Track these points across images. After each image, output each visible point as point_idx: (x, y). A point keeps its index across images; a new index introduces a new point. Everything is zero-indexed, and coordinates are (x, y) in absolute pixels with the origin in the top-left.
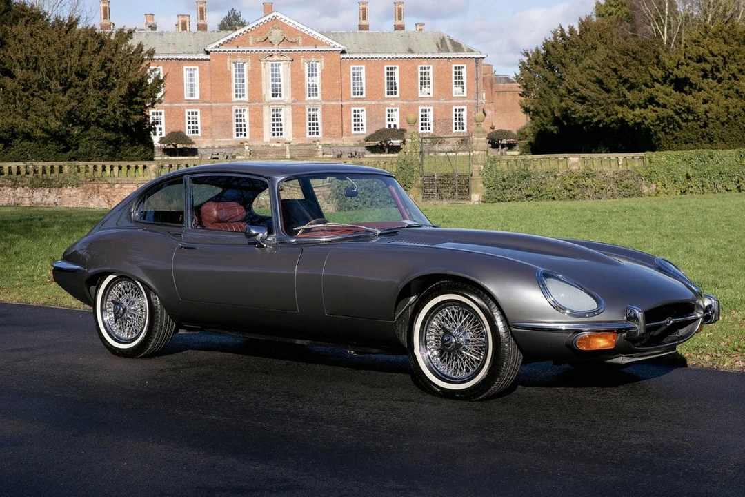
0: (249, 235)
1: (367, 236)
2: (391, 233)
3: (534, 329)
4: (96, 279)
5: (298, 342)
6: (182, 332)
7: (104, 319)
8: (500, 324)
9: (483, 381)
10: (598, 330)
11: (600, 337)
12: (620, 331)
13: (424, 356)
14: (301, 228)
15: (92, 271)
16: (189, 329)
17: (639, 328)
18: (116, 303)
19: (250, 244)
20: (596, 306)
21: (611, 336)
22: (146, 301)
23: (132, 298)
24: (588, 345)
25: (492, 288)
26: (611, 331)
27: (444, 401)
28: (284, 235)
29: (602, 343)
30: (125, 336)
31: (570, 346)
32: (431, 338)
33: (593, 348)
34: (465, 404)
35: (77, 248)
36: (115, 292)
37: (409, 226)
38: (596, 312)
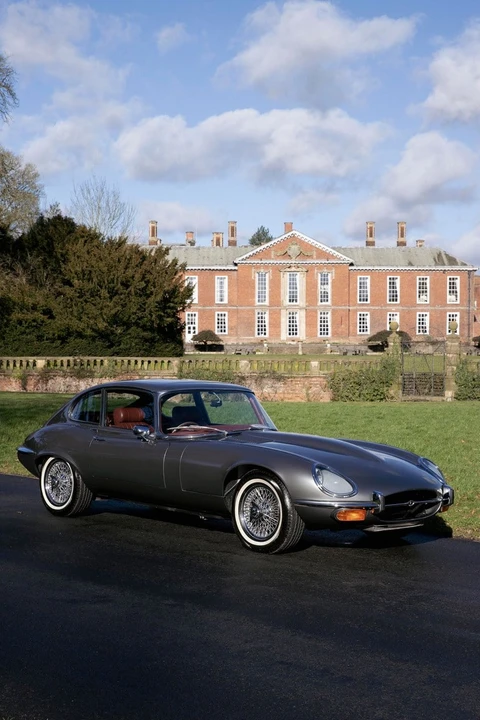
0: (136, 433)
1: (219, 436)
2: (236, 433)
3: (308, 505)
4: (42, 460)
5: (169, 509)
6: (97, 499)
7: (46, 488)
8: (287, 501)
9: (277, 540)
10: (352, 508)
11: (353, 512)
12: (367, 508)
13: (241, 520)
14: (175, 429)
15: (40, 453)
16: (102, 498)
17: (380, 507)
18: (52, 477)
19: (139, 438)
20: (351, 489)
21: (361, 512)
22: (72, 477)
23: (64, 474)
24: (345, 518)
25: (281, 475)
26: (361, 508)
27: (251, 554)
28: (161, 434)
29: (354, 516)
30: (59, 501)
31: (333, 517)
32: (247, 508)
33: (348, 520)
34: (264, 556)
35: (34, 436)
36: (54, 469)
37: (253, 429)
38: (350, 495)
